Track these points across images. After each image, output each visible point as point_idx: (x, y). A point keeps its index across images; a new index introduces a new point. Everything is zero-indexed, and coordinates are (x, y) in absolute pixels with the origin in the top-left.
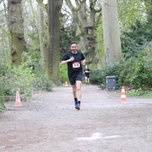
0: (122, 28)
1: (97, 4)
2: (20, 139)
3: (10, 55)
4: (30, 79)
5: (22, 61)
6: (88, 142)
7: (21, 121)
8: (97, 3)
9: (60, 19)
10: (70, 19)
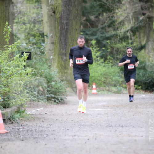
5: (6, 43)
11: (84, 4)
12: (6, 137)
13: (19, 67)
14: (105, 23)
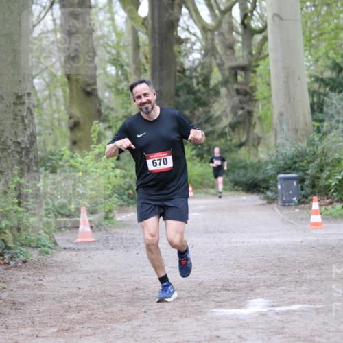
0: (312, 68)
1: (257, 16)
2: (90, 312)
3: (66, 130)
4: (110, 181)
5: (92, 143)
6: (238, 319)
7: (92, 274)
8: (258, 13)
9: (176, 48)
10: (197, 50)
11: (177, 99)
12: (94, 246)
13: (106, 168)
14: (199, 118)
